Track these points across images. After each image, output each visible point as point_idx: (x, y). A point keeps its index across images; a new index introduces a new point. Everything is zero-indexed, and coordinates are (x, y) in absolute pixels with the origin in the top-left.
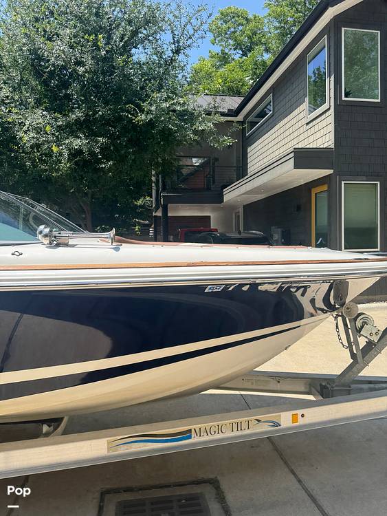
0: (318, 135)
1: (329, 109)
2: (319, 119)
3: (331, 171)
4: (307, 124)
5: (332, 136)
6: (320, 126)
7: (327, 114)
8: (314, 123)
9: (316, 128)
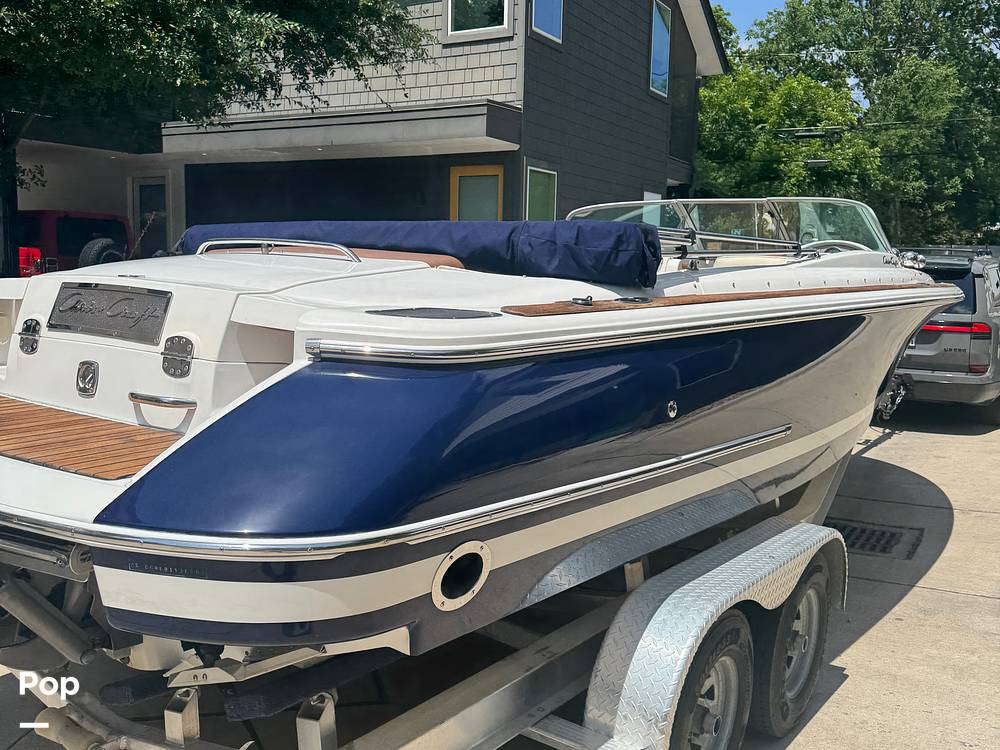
0: (478, 75)
1: (510, 38)
2: (483, 48)
3: (516, 147)
4: (446, 46)
5: (518, 86)
6: (485, 60)
7: (504, 45)
8: (467, 49)
9: (474, 61)
